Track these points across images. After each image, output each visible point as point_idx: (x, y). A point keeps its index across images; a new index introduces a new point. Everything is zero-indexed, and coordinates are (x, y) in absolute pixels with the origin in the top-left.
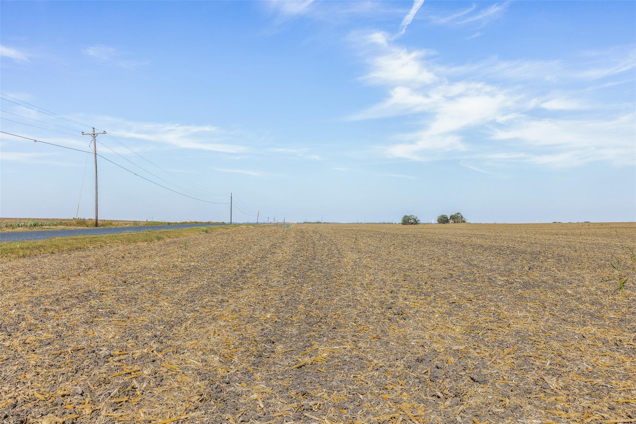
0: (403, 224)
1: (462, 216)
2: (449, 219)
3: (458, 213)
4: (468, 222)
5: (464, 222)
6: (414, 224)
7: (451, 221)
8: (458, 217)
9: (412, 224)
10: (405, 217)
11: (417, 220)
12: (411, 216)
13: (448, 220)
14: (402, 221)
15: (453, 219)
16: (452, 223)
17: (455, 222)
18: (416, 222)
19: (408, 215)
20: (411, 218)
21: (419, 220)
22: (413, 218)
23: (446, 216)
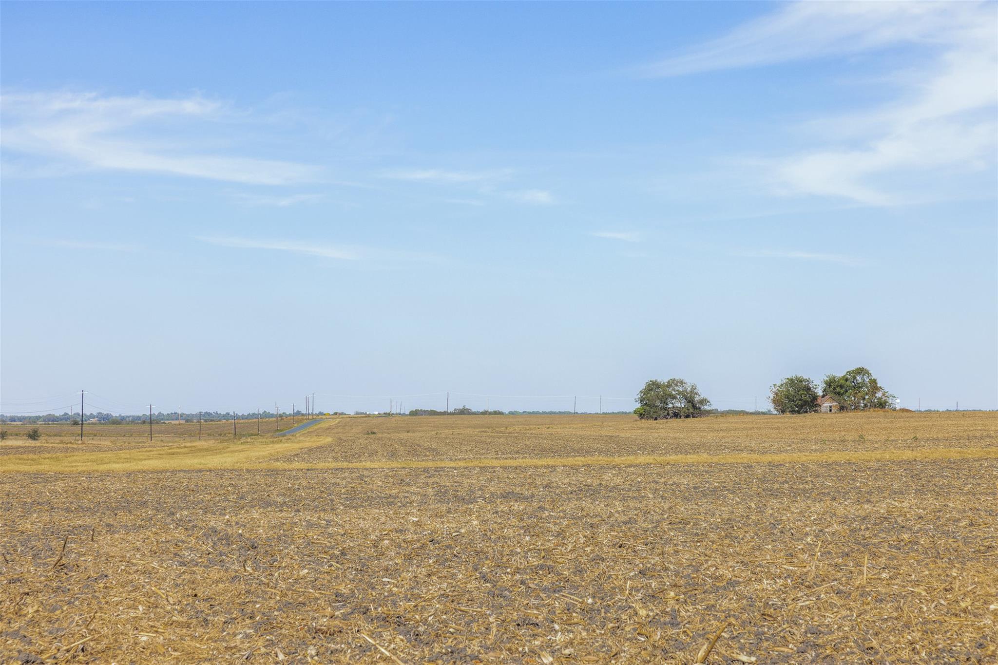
0: (642, 416)
1: (874, 382)
2: (820, 393)
3: (861, 371)
4: (898, 404)
5: (882, 405)
6: (687, 416)
7: (826, 405)
8: (858, 387)
9: (676, 415)
10: (653, 386)
11: (697, 398)
12: (672, 383)
13: (815, 398)
14: (638, 405)
15: (837, 397)
16: (831, 411)
17: (842, 408)
18: (694, 406)
19: (663, 379)
20: (674, 390)
21: (703, 401)
22: (680, 393)
23: (808, 381)
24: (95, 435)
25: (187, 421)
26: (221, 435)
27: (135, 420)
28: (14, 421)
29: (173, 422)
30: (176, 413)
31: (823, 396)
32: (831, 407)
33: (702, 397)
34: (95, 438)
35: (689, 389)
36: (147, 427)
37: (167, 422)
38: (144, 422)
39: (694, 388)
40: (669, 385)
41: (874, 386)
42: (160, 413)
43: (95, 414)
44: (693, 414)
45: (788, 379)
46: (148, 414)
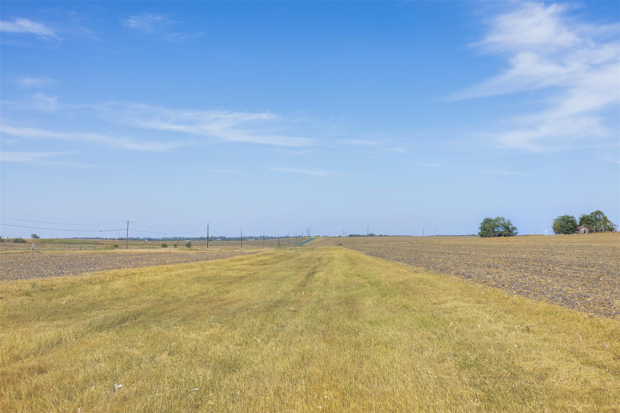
0: (482, 236)
1: (605, 218)
2: (578, 223)
3: (598, 213)
5: (611, 230)
6: (505, 236)
7: (582, 230)
8: (597, 220)
9: (500, 235)
10: (487, 221)
11: (510, 227)
12: (498, 219)
13: (576, 226)
14: (480, 231)
15: (587, 226)
16: (585, 233)
17: (591, 231)
18: (510, 231)
19: (493, 217)
20: (499, 222)
21: (514, 228)
22: (502, 225)
23: (572, 217)
24: (217, 245)
25: (256, 239)
26: (272, 245)
27: (235, 239)
28: (188, 240)
29: (250, 240)
30: (251, 236)
31: (580, 225)
32: (585, 231)
33: (514, 226)
34: (217, 246)
35: (507, 222)
36: (240, 242)
37: (248, 240)
38: (239, 240)
39: (509, 222)
40: (496, 220)
41: (605, 220)
42: (245, 236)
43: (219, 237)
44: (508, 234)
45: (561, 217)
46: (240, 237)
